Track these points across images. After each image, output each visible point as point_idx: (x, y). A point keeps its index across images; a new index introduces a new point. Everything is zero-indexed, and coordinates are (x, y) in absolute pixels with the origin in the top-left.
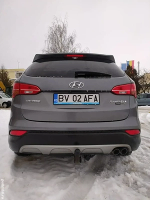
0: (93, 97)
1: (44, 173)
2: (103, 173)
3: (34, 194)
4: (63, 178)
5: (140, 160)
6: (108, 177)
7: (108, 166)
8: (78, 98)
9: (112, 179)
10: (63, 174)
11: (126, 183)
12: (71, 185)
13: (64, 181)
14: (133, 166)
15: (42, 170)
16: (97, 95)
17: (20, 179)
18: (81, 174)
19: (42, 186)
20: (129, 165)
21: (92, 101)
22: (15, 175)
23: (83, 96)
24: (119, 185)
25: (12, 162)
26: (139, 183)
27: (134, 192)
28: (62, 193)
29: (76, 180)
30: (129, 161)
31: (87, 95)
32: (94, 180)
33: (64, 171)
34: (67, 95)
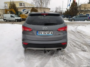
0: (51, 33)
1: (34, 55)
2: (54, 55)
3: (32, 62)
4: (41, 57)
5: (67, 50)
6: (55, 57)
7: (56, 52)
8: (45, 33)
9: (56, 57)
10: (41, 56)
11: (60, 59)
12: (43, 59)
13: (41, 58)
14: (64, 52)
15: (34, 54)
16: (52, 32)
17: (27, 57)
18: (46, 55)
19: (34, 60)
20: (63, 52)
21: (50, 34)
22: (26, 56)
23: (47, 32)
24: (58, 59)
25: (24, 51)
26: (64, 59)
27: (62, 62)
28: (40, 62)
29: (44, 57)
30: (64, 50)
31: (49, 32)
32: (50, 58)
33: (41, 54)
34: (41, 32)
